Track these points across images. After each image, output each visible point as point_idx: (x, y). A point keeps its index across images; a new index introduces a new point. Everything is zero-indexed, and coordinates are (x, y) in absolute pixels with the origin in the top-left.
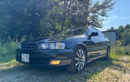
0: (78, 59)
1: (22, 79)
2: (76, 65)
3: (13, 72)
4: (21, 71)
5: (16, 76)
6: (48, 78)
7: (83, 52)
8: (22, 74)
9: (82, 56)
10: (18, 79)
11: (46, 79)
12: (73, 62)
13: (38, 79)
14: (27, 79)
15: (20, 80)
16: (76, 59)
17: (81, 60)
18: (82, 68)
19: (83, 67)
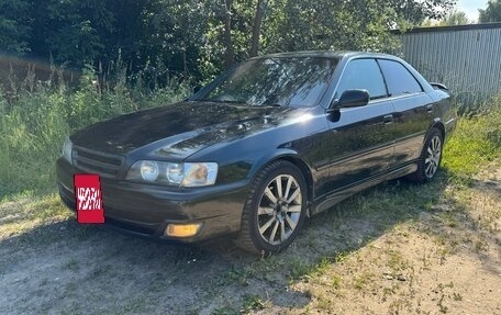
0: (269, 211)
1: (84, 272)
2: (262, 230)
3: (55, 241)
4: (82, 238)
5: (65, 260)
6: (165, 274)
7: (291, 179)
8: (83, 252)
9: (286, 196)
10: (69, 273)
11: (159, 277)
12: (247, 222)
13: (131, 277)
14: (97, 273)
15: (77, 277)
16: (260, 211)
17: (284, 208)
18: (285, 236)
19: (291, 232)
